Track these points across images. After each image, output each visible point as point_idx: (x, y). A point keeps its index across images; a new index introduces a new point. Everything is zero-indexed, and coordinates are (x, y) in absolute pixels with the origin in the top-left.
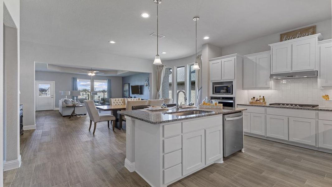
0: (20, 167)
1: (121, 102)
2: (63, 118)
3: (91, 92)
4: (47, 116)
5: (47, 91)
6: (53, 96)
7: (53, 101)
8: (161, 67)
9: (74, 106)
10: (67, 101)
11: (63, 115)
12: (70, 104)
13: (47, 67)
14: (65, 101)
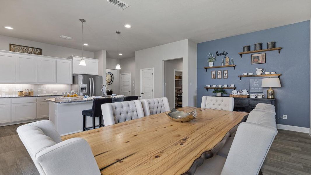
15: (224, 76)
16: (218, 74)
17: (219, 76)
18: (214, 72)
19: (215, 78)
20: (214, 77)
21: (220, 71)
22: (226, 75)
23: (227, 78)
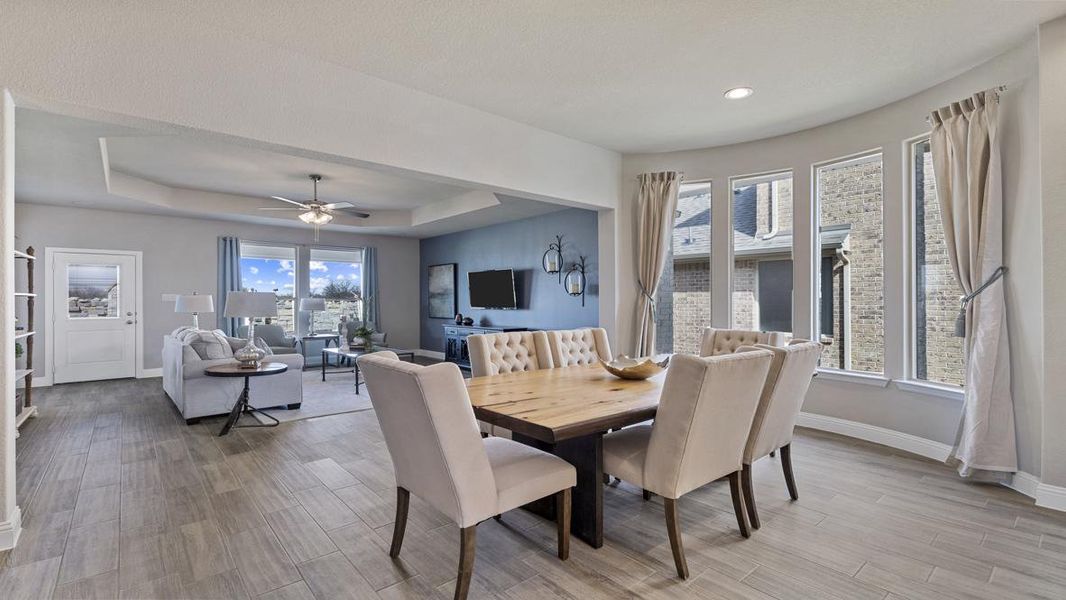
0: (15, 545)
1: (524, 351)
2: (187, 428)
3: (296, 299)
4: (103, 421)
5: (110, 296)
6: (132, 318)
7: (132, 340)
8: (662, 179)
9: (247, 371)
10: (208, 343)
11: (188, 415)
12: (223, 359)
13: (104, 181)
14: (199, 345)
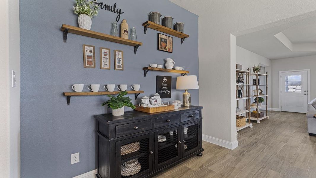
7: (307, 100)
15: (117, 63)
16: (103, 56)
17: (106, 62)
18: (91, 49)
19: (94, 67)
20: (90, 63)
21: (106, 50)
22: (121, 62)
23: (122, 70)
